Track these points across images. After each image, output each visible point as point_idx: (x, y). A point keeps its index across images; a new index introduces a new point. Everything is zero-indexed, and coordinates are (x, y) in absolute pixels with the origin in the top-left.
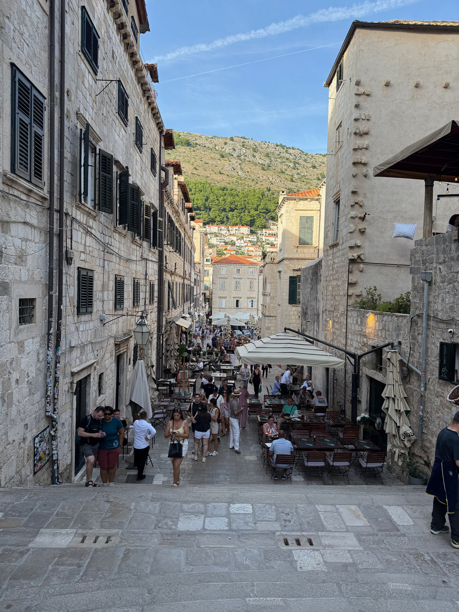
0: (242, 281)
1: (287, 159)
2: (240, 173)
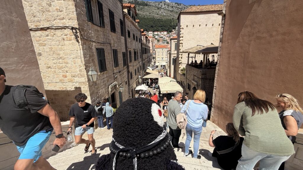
0: (164, 53)
1: (179, 8)
2: (164, 14)
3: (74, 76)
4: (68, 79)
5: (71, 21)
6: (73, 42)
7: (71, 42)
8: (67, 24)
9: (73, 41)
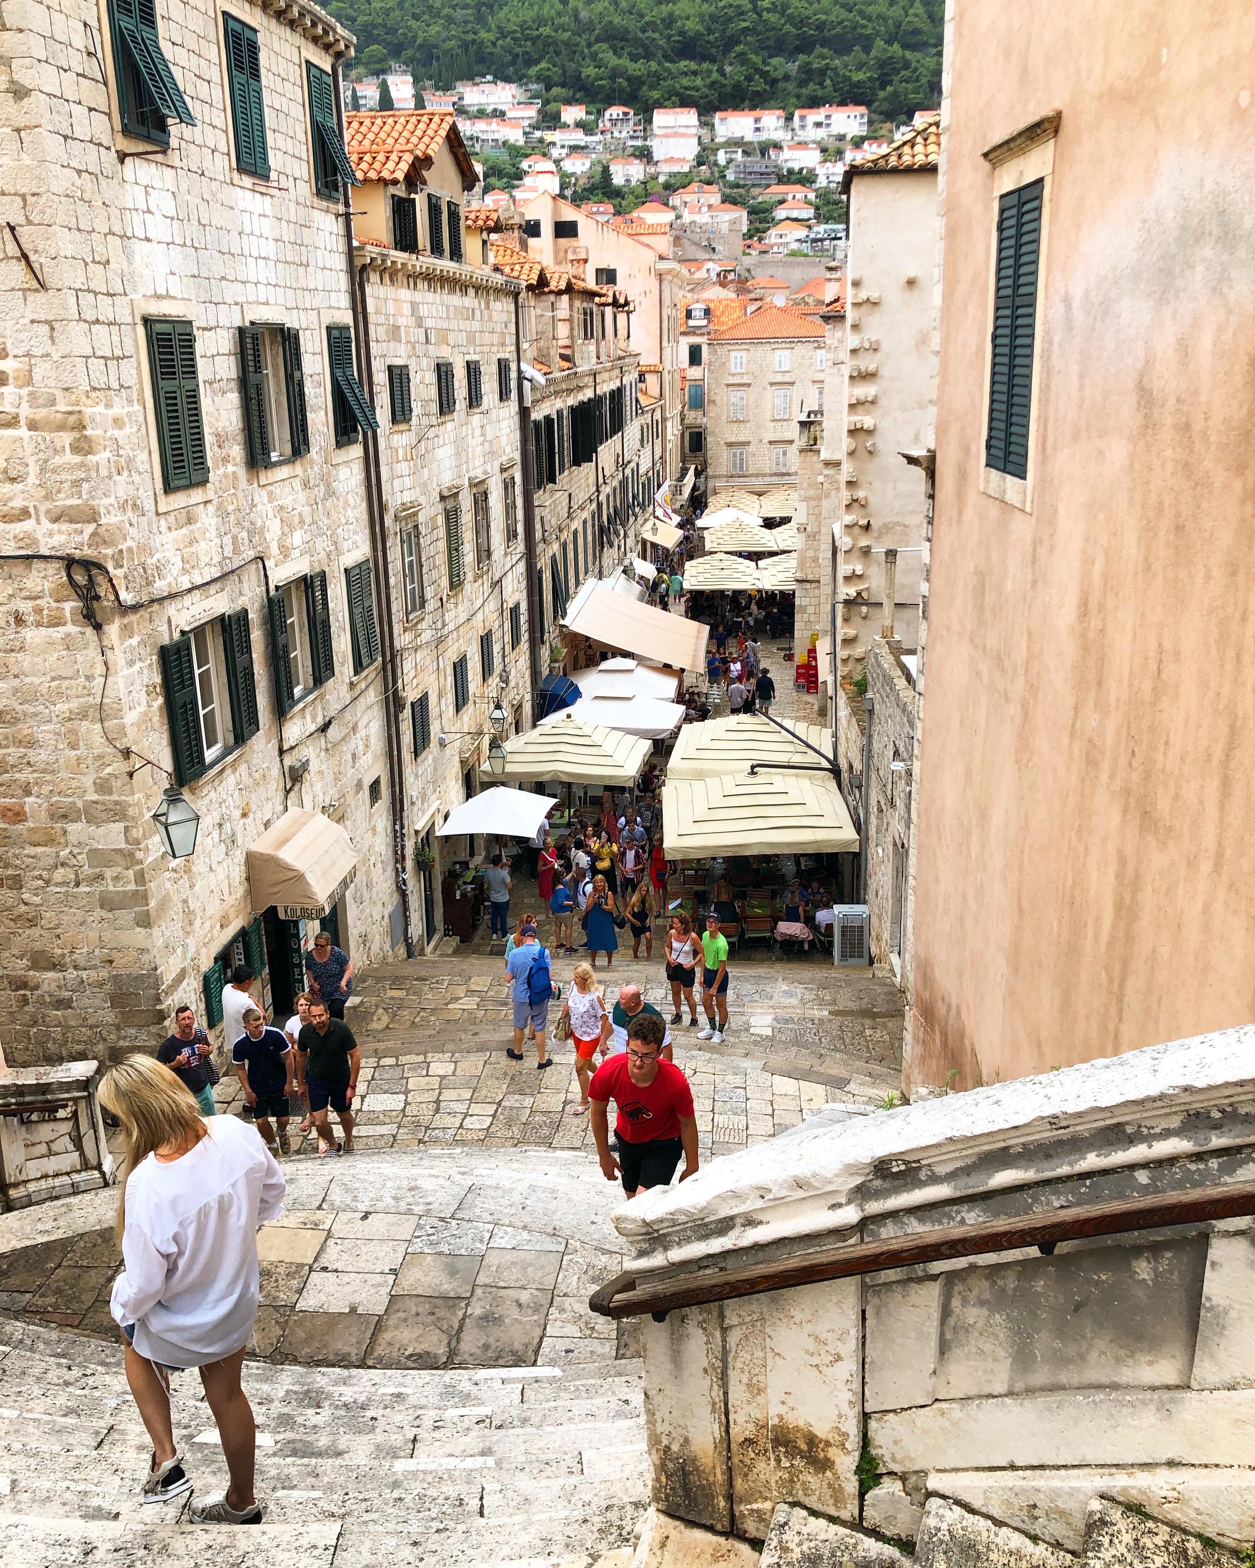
0: (794, 392)
3: (65, 816)
4: (30, 830)
5: (65, 527)
6: (68, 635)
7: (57, 633)
8: (42, 540)
9: (71, 628)
